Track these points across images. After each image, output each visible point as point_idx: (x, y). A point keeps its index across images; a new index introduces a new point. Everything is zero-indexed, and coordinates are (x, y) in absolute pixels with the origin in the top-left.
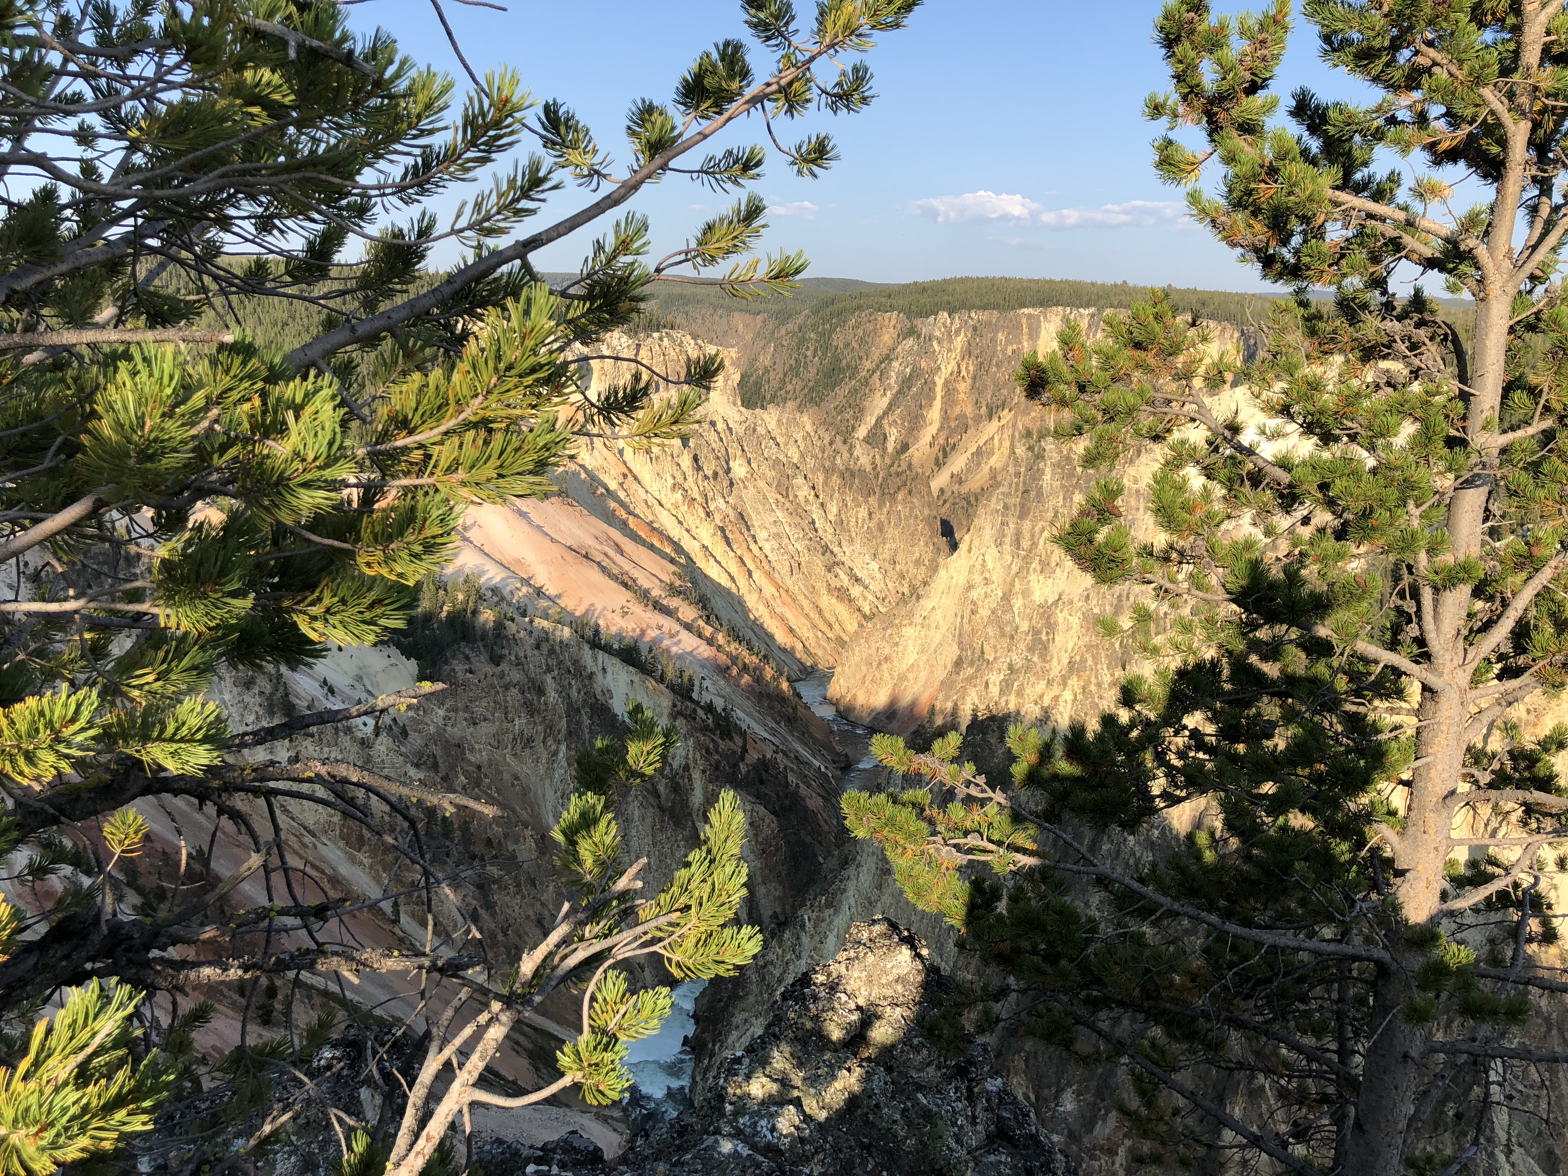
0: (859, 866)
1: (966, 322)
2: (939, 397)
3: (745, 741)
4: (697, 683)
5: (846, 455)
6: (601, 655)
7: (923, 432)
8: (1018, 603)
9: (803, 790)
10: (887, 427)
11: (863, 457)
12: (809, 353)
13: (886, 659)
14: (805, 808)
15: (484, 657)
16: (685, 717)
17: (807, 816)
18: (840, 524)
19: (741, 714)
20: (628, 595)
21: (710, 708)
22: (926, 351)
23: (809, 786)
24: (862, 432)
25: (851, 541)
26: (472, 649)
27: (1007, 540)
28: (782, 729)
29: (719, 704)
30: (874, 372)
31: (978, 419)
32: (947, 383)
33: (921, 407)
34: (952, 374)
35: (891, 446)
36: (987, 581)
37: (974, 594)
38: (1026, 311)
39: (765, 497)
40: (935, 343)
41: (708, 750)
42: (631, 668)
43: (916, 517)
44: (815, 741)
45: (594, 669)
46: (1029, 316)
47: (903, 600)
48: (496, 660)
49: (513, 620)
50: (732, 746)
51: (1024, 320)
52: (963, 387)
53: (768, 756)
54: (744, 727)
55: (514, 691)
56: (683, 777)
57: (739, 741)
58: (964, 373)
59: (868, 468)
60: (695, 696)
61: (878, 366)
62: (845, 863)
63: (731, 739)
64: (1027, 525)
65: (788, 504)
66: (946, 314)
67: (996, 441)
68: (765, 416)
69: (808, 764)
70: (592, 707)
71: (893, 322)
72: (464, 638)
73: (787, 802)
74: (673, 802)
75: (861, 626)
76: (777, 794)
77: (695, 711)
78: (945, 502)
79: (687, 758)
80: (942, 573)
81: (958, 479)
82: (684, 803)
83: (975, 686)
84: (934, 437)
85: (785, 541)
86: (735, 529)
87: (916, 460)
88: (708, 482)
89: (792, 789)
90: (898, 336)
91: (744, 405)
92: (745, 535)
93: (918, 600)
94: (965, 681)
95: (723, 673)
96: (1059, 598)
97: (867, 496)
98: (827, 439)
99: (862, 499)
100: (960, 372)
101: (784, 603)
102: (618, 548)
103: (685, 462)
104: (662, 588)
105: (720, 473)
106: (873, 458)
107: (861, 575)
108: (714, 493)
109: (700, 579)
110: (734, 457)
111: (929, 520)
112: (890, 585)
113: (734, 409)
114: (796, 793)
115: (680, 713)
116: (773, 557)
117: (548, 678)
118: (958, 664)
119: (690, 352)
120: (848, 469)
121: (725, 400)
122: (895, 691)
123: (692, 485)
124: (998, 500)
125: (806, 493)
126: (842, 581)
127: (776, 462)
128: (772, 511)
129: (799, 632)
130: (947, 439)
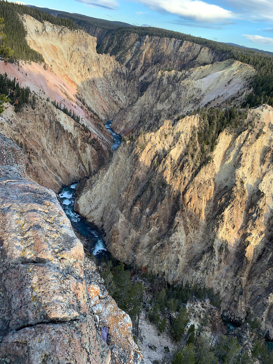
0: (112, 162)
1: (152, 39)
2: (144, 57)
3: (91, 134)
4: (81, 119)
5: (120, 69)
6: (58, 110)
7: (139, 65)
8: (154, 109)
9: (103, 146)
10: (131, 63)
11: (124, 70)
13: (124, 119)
14: (103, 150)
15: (31, 107)
16: (77, 127)
17: (103, 152)
18: (117, 86)
19: (90, 128)
20: (66, 96)
21: (83, 125)
22: (142, 45)
24: (125, 64)
25: (119, 90)
26: (28, 105)
27: (154, 94)
28: (100, 132)
29: (85, 125)
31: (152, 64)
32: (146, 54)
33: (139, 59)
34: (147, 52)
35: (131, 68)
37: (145, 106)
38: (166, 38)
39: (100, 77)
40: (144, 43)
41: (82, 135)
42: (65, 114)
43: (135, 86)
44: (107, 135)
45: (57, 113)
47: (129, 105)
48: (33, 108)
49: (38, 99)
50: (88, 134)
51: (166, 41)
52: (149, 55)
53: (96, 138)
54: (91, 131)
55: (38, 116)
56: (76, 140)
59: (125, 73)
60: (80, 122)
61: (130, 47)
62: (110, 161)
63: (88, 133)
64: (159, 91)
65: (106, 79)
66: (148, 36)
67: (155, 70)
68: (102, 56)
69: (105, 140)
70: (56, 122)
71: (135, 36)
72: (26, 102)
73: (99, 148)
74: (74, 145)
75: (120, 111)
76: (97, 146)
77: (80, 126)
78: (142, 84)
79: (77, 136)
80: (139, 100)
81: (145, 78)
82: (76, 146)
83: (142, 127)
84: (142, 67)
85: (104, 88)
86: (92, 84)
87: (136, 72)
88: (87, 71)
89: (100, 145)
90: (136, 40)
91: (97, 53)
92: (95, 85)
93: (133, 106)
94: (140, 126)
95: (87, 118)
96: (163, 109)
97: (124, 80)
98: (116, 63)
99: (123, 80)
100: (149, 52)
101: (102, 103)
102: (64, 85)
103: (82, 65)
104: (74, 96)
105: (90, 69)
106: (127, 70)
107: (121, 99)
108: (88, 74)
109: (83, 95)
110: (93, 66)
111: (138, 87)
112: (127, 102)
113: (94, 53)
114: (101, 146)
115: (76, 126)
116: (101, 92)
117: (46, 114)
118: (140, 122)
119: (84, 36)
120: (120, 72)
121: (92, 51)
122: (126, 126)
123: (83, 71)
124: (153, 85)
125: (110, 77)
126: (117, 100)
127: (104, 68)
128: (102, 80)
129: (105, 110)
130: (144, 68)
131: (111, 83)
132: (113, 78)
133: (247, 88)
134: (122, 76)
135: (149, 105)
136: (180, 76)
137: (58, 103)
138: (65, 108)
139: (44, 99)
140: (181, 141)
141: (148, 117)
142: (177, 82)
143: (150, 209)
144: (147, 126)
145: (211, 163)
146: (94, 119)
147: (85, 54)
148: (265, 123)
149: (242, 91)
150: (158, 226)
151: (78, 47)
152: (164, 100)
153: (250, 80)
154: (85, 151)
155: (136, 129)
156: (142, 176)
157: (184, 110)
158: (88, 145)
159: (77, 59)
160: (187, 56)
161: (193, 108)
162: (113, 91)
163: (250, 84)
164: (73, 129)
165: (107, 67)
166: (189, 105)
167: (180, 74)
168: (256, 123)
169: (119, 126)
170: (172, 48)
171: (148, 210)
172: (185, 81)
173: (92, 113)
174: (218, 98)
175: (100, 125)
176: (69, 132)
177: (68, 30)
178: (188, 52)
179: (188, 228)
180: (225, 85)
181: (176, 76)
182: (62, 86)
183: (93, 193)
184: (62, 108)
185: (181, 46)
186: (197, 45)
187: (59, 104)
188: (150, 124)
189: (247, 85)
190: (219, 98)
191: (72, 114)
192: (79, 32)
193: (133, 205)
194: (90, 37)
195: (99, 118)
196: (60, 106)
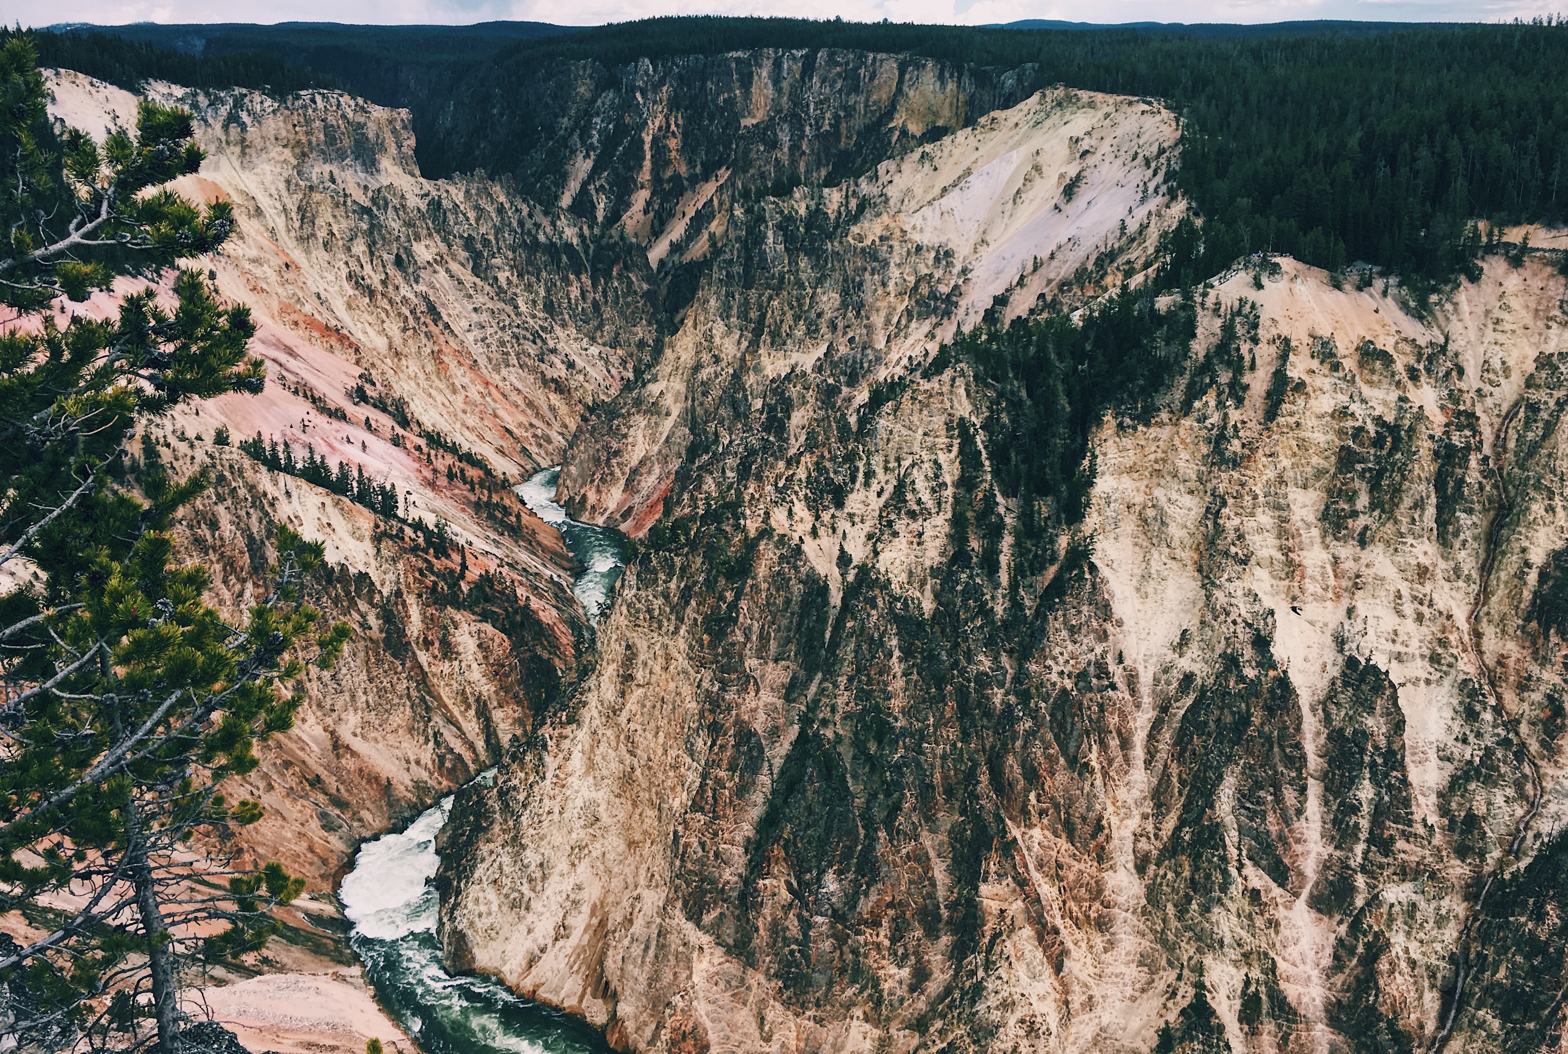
0: (600, 674)
1: (671, 69)
2: (648, 156)
3: (464, 558)
4: (401, 498)
5: (548, 229)
6: (282, 477)
7: (633, 197)
8: (750, 380)
9: (535, 603)
10: (593, 192)
11: (570, 230)
12: (495, 111)
13: (617, 453)
14: (539, 622)
16: (391, 537)
17: (542, 631)
18: (550, 308)
19: (457, 529)
20: (307, 406)
21: (418, 526)
22: (628, 105)
23: (541, 597)
24: (566, 201)
25: (564, 326)
27: (735, 311)
28: (506, 540)
29: (430, 521)
30: (573, 130)
31: (695, 181)
32: (655, 141)
33: (630, 169)
34: (660, 128)
35: (600, 215)
36: (717, 360)
37: (704, 374)
38: (734, 54)
39: (460, 282)
40: (638, 95)
42: (320, 490)
43: (635, 293)
44: (545, 549)
45: (276, 494)
46: (738, 60)
47: (628, 386)
49: (168, 445)
50: (450, 564)
51: (734, 65)
52: (673, 143)
53: (492, 571)
54: (461, 542)
56: (396, 604)
57: (456, 558)
58: (673, 127)
59: (575, 241)
60: (400, 513)
61: (577, 124)
62: (585, 672)
63: (448, 557)
64: (753, 294)
65: (487, 288)
66: (647, 61)
67: (716, 202)
68: (450, 188)
69: (538, 574)
70: (278, 537)
71: (588, 71)
73: (518, 618)
75: (584, 419)
76: (506, 610)
77: (401, 530)
78: (666, 274)
79: (398, 582)
80: (668, 352)
81: (676, 248)
82: (402, 633)
83: (711, 473)
84: (648, 203)
85: (490, 331)
86: (428, 321)
87: (629, 229)
88: (391, 270)
89: (522, 603)
90: (596, 88)
91: (423, 176)
92: (441, 327)
93: (644, 385)
94: (700, 468)
95: (431, 485)
96: (793, 371)
97: (578, 275)
98: (525, 211)
99: (572, 277)
100: (668, 126)
101: (494, 401)
102: (290, 352)
103: (360, 248)
104: (349, 395)
105: (404, 256)
106: (581, 229)
107: (580, 363)
108: (399, 280)
109: (393, 379)
110: (418, 238)
111: (649, 296)
112: (614, 371)
113: (412, 180)
114: (527, 606)
115: (385, 534)
116: (478, 350)
117: (221, 509)
118: (693, 452)
119: (350, 115)
120: (553, 244)
121: (400, 171)
122: (630, 486)
123: (372, 273)
124: (720, 269)
125: (508, 274)
126: (559, 371)
127: (468, 243)
128: (470, 297)
129: (515, 430)
130: (661, 204)
131: (520, 302)
132: (520, 275)
133: (1159, 200)
134: (564, 258)
135: (724, 364)
136: (835, 206)
137: (274, 445)
138: (312, 458)
139: (198, 438)
140: (919, 502)
141: (726, 423)
142: (830, 236)
143: (839, 873)
144: (731, 462)
145: (1087, 576)
146: (465, 483)
147: (370, 194)
148: (1287, 341)
149: (1141, 213)
150: (905, 956)
151: (327, 168)
152: (785, 328)
153: (1163, 160)
154: (448, 651)
155: (683, 489)
156: (761, 716)
157: (894, 356)
158: (458, 617)
159: (331, 220)
160: (850, 111)
161: (934, 337)
162: (536, 337)
163: (1165, 182)
164: (372, 551)
165: (483, 230)
166: (907, 326)
167: (834, 198)
168: (1245, 348)
169: (599, 491)
170: (770, 91)
171: (831, 884)
172: (866, 224)
173: (449, 460)
174: (1035, 269)
175: (505, 508)
176: (352, 571)
177: (268, 102)
178: (848, 95)
179: (1056, 931)
180: (1056, 207)
181: (818, 210)
182: (283, 357)
183: (531, 857)
184: (299, 466)
185: (811, 79)
186: (879, 57)
187: (280, 448)
188: (746, 449)
189: (1151, 186)
190: (1042, 271)
191: (355, 484)
192: (318, 98)
193: (751, 873)
194: (379, 112)
195: (488, 472)
196: (289, 457)
